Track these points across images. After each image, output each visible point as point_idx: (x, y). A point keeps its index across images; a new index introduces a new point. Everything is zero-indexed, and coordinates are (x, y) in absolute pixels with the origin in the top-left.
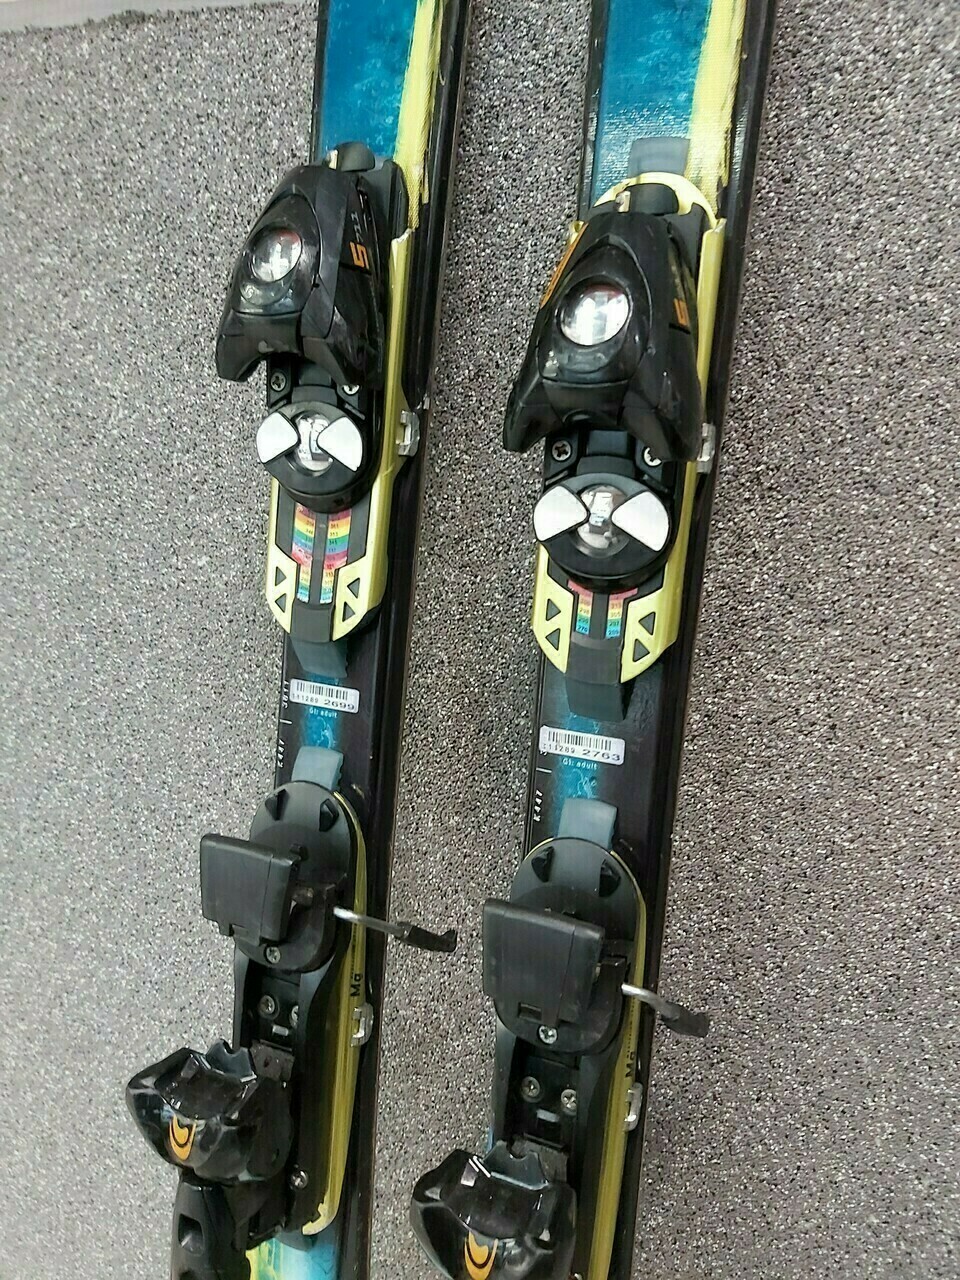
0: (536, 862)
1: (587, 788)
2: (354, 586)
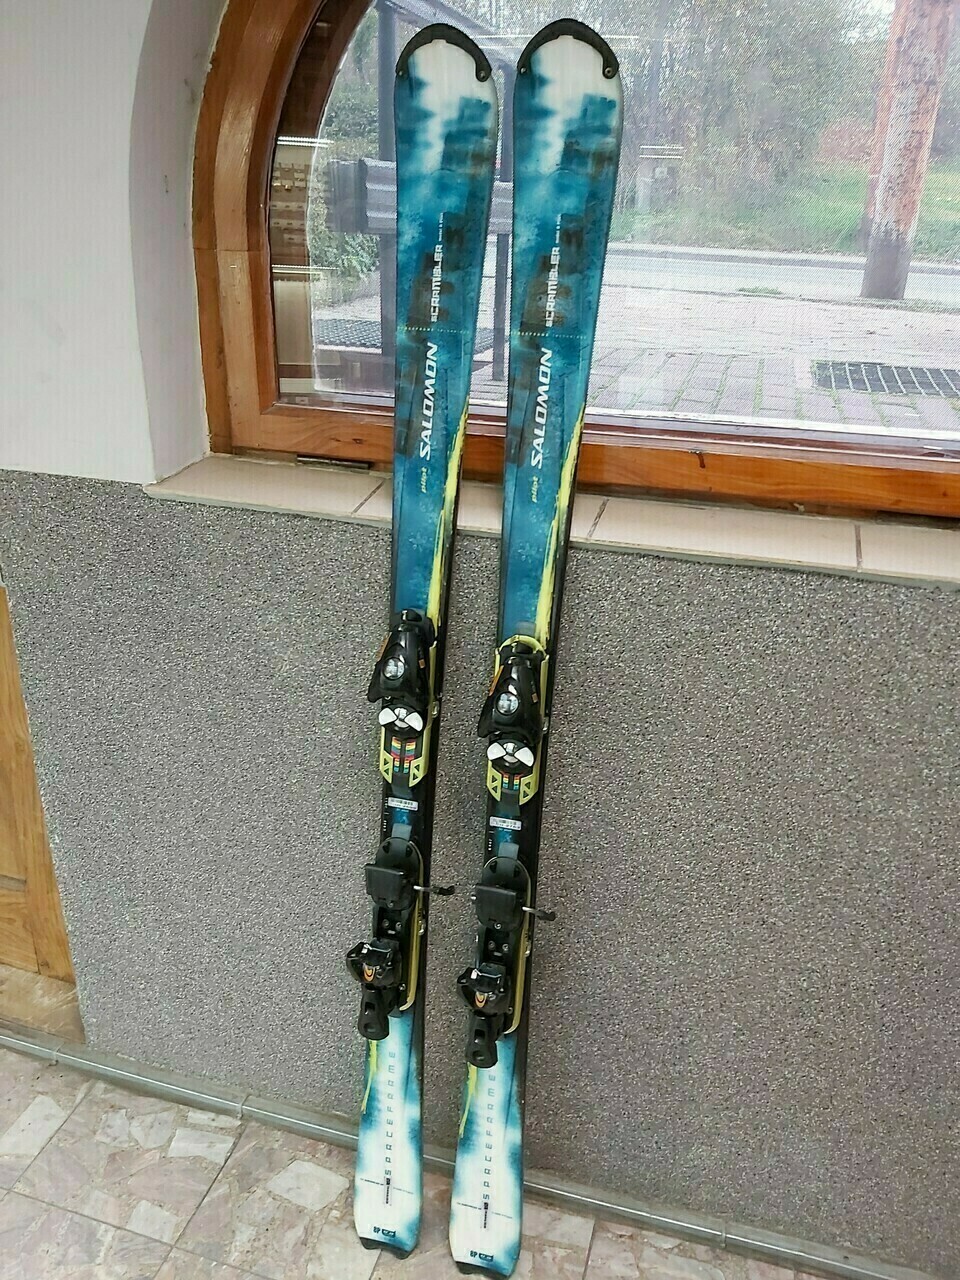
0: (490, 866)
1: (509, 837)
2: (417, 767)
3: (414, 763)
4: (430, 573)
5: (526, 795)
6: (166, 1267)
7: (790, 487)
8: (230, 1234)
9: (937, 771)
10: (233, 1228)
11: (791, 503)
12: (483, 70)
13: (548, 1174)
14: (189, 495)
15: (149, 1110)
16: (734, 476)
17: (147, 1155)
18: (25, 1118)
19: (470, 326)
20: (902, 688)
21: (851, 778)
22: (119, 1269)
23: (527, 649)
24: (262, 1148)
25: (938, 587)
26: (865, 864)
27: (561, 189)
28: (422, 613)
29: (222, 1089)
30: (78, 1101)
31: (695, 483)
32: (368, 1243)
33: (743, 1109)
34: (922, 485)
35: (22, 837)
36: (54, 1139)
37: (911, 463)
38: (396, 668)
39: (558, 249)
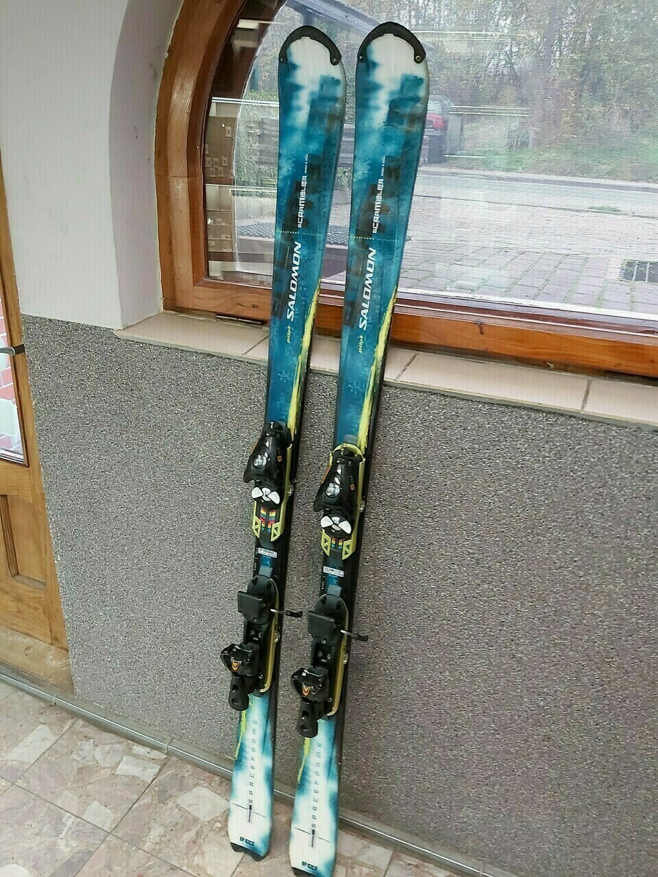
0: (322, 600)
1: (335, 581)
2: (276, 529)
3: (275, 525)
4: (291, 398)
5: (346, 553)
6: (103, 846)
7: (542, 350)
8: (147, 830)
9: (637, 560)
10: (150, 826)
11: (545, 362)
12: (335, 57)
13: (365, 815)
14: (141, 337)
15: (108, 742)
16: (503, 341)
17: (102, 772)
18: (30, 738)
19: (323, 231)
20: (613, 498)
21: (576, 559)
22: (74, 843)
23: (350, 454)
24: (177, 775)
25: (639, 427)
26: (585, 621)
27: (386, 138)
28: (283, 424)
29: (157, 733)
30: (64, 731)
31: (476, 344)
32: (236, 848)
33: (498, 786)
34: (637, 354)
35: (43, 555)
36: (46, 754)
37: (629, 338)
38: (261, 461)
39: (382, 180)
